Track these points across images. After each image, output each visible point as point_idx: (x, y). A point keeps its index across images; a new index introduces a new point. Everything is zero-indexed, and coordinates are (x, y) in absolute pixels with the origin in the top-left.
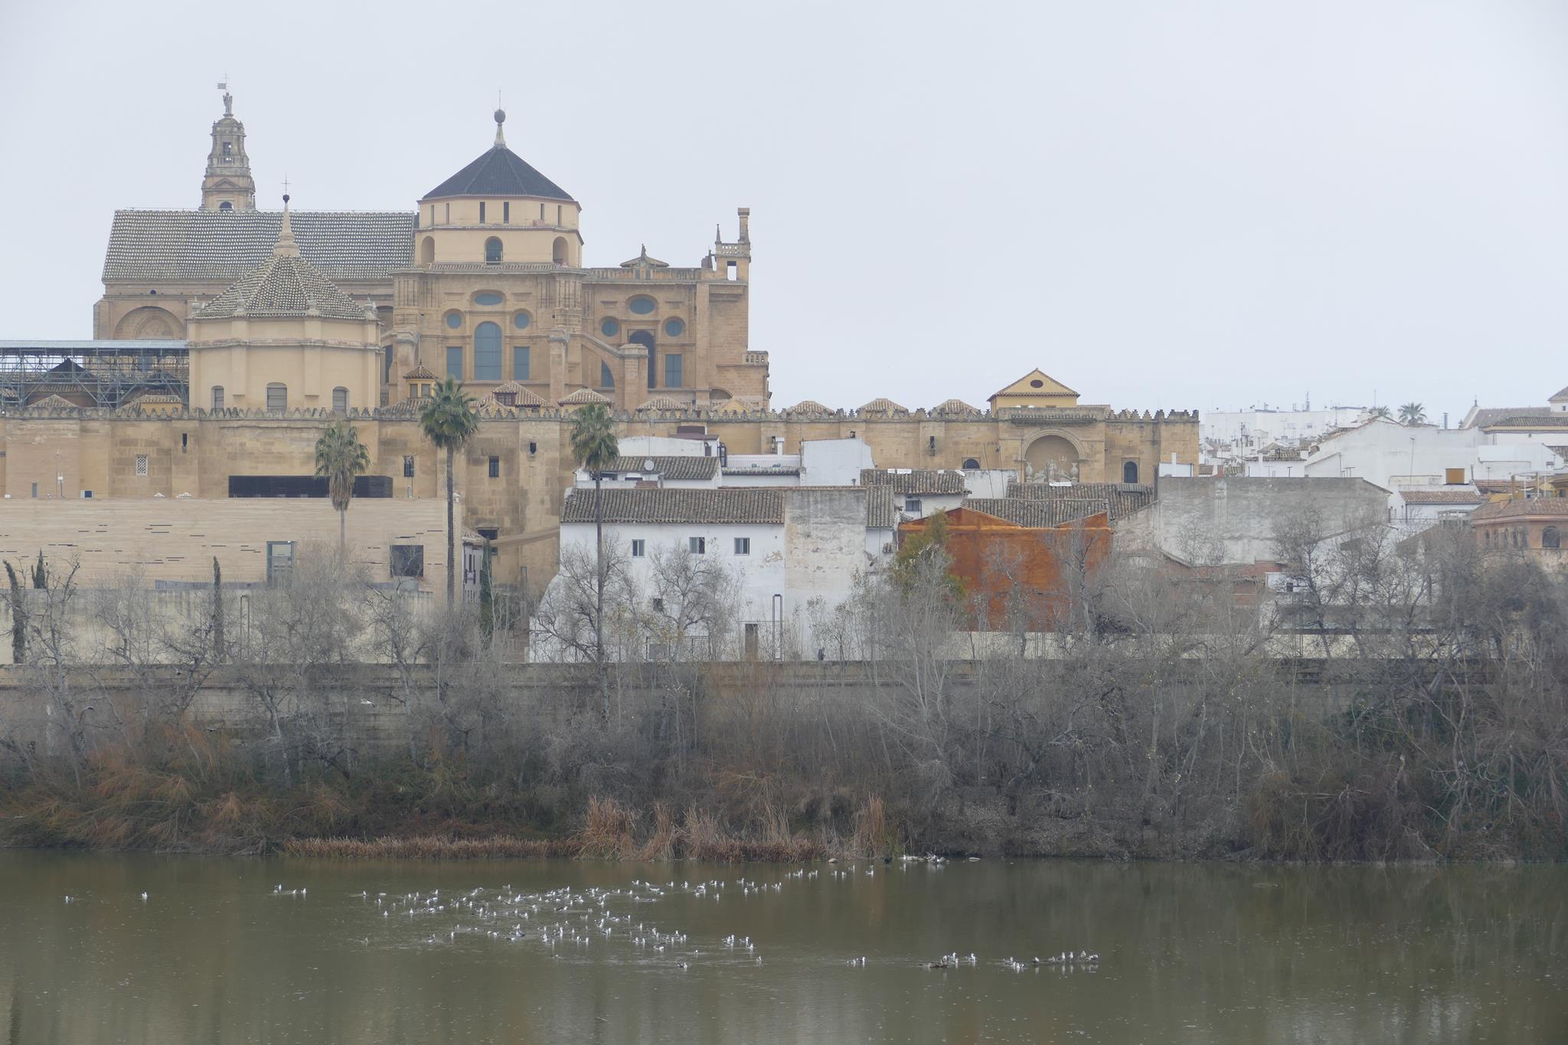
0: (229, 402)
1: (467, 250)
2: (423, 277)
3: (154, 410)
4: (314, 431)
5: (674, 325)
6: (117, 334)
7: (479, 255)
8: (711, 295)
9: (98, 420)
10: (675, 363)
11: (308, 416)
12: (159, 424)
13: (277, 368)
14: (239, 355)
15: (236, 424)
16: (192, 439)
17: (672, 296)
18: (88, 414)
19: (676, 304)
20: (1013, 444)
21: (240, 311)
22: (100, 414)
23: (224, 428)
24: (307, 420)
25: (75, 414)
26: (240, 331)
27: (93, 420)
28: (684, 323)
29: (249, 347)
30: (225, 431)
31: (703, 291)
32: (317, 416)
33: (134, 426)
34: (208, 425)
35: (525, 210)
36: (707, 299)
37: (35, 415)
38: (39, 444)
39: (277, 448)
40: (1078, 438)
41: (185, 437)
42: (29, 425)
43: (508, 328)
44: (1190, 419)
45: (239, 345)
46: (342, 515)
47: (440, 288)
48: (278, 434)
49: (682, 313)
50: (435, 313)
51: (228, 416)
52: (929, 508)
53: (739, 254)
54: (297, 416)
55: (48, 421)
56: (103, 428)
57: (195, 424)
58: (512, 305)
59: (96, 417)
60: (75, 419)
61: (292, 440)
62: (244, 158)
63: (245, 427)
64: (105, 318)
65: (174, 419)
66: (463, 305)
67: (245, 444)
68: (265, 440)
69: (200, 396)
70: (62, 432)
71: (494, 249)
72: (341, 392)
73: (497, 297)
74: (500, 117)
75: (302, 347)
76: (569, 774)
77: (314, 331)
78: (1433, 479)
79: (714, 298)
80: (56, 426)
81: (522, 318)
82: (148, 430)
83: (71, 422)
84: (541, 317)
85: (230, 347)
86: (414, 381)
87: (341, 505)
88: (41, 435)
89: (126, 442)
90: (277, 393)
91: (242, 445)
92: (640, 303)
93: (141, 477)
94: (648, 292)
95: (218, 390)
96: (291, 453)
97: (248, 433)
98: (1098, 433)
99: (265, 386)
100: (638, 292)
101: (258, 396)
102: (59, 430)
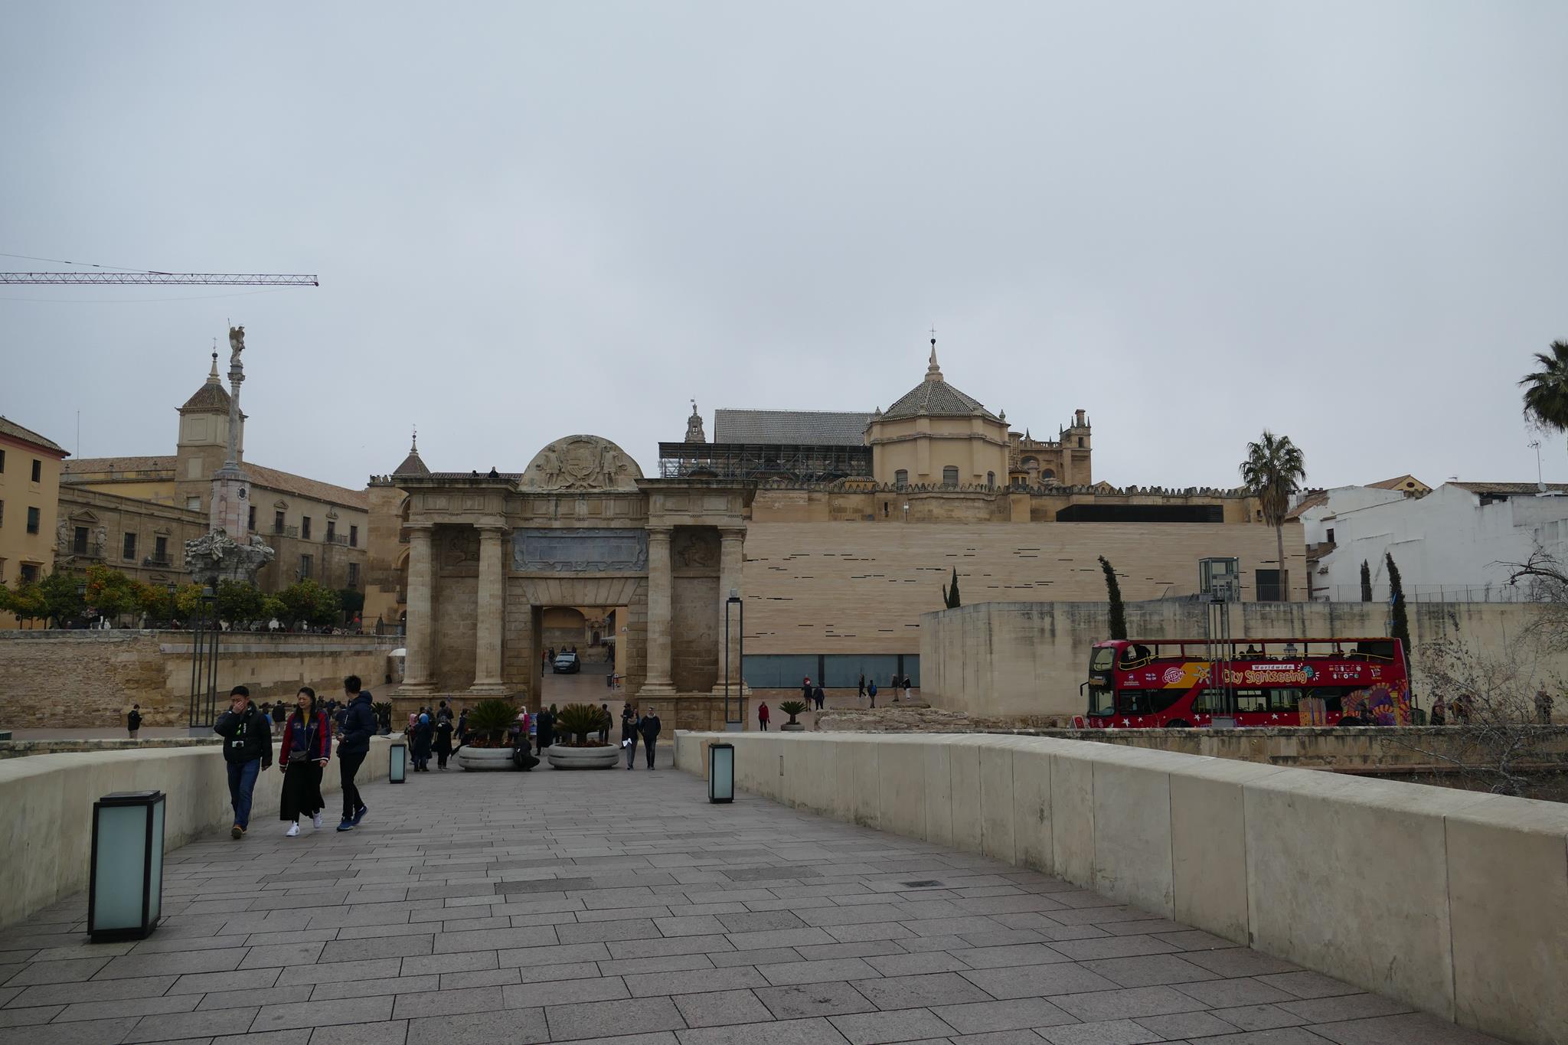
0: (912, 479)
3: (858, 486)
4: (982, 501)
8: (1072, 456)
9: (820, 491)
11: (979, 489)
12: (863, 497)
13: (952, 455)
14: (923, 445)
15: (924, 495)
16: (892, 507)
17: (1047, 457)
18: (812, 487)
19: (1049, 462)
21: (922, 412)
22: (822, 487)
23: (912, 499)
24: (979, 493)
25: (805, 486)
26: (924, 426)
27: (817, 491)
28: (1054, 473)
29: (931, 438)
30: (914, 501)
31: (1066, 454)
32: (983, 491)
33: (843, 497)
34: (900, 497)
36: (1070, 458)
37: (775, 486)
38: (778, 509)
39: (956, 514)
41: (886, 504)
42: (770, 494)
45: (926, 437)
46: (1279, 531)
48: (957, 503)
49: (1053, 467)
51: (917, 490)
53: (1080, 433)
54: (971, 489)
55: (785, 492)
56: (824, 498)
57: (894, 495)
59: (817, 488)
60: (805, 490)
61: (967, 508)
62: (703, 433)
63: (933, 497)
65: (878, 491)
67: (932, 510)
68: (947, 508)
69: (885, 477)
70: (796, 499)
72: (991, 475)
75: (970, 439)
79: (1073, 458)
80: (791, 495)
83: (802, 492)
85: (915, 439)
86: (1016, 475)
88: (780, 502)
89: (838, 510)
90: (951, 472)
91: (930, 511)
94: (1033, 455)
95: (901, 473)
96: (966, 518)
97: (934, 503)
99: (943, 468)
100: (1027, 455)
101: (938, 476)
102: (793, 498)
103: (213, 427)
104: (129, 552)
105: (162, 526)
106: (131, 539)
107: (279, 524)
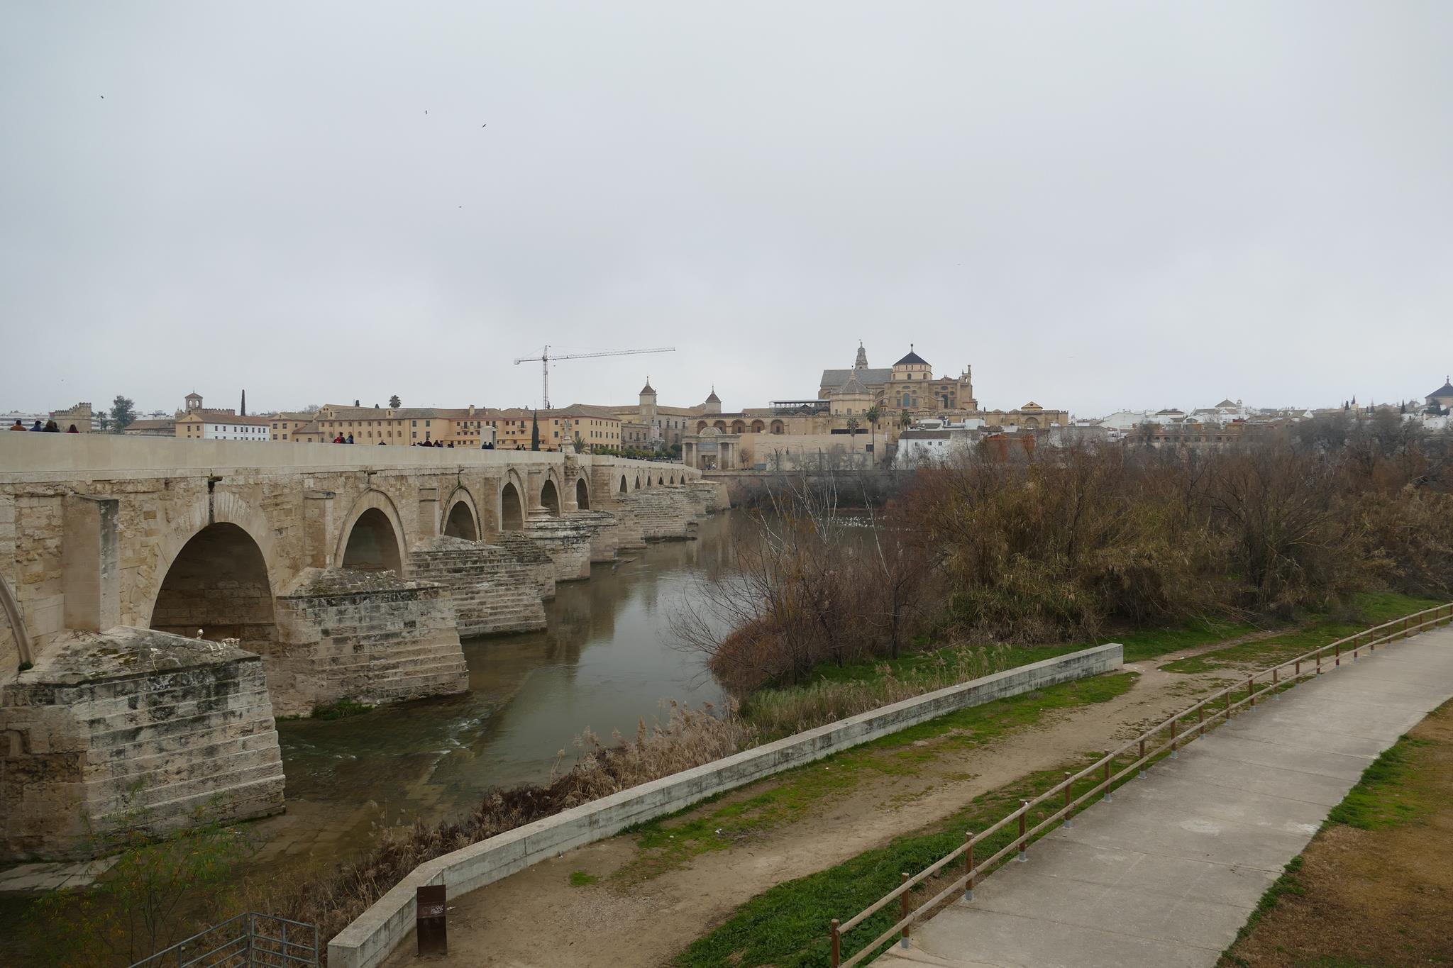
0: (838, 413)
1: (903, 377)
2: (891, 383)
3: (823, 415)
5: (952, 393)
6: (824, 398)
7: (906, 378)
10: (952, 401)
12: (823, 418)
13: (850, 405)
14: (840, 402)
15: (840, 417)
16: (830, 421)
17: (952, 386)
18: (807, 416)
19: (953, 388)
20: (1023, 419)
21: (841, 392)
22: (810, 416)
23: (837, 418)
26: (841, 397)
28: (955, 392)
29: (844, 400)
31: (959, 385)
32: (851, 415)
33: (818, 419)
34: (834, 418)
35: (917, 367)
40: (1037, 417)
42: (794, 419)
43: (910, 393)
44: (1066, 413)
45: (842, 400)
46: (853, 438)
47: (895, 386)
49: (954, 390)
50: (894, 391)
52: (994, 434)
53: (968, 375)
55: (798, 418)
56: (810, 419)
57: (831, 418)
58: (912, 389)
62: (865, 356)
64: (821, 394)
65: (826, 417)
66: (900, 389)
69: (833, 412)
70: (801, 420)
71: (909, 376)
73: (908, 387)
74: (912, 345)
75: (855, 400)
76: (884, 494)
77: (857, 397)
78: (1129, 426)
79: (961, 386)
81: (914, 392)
82: (821, 419)
83: (803, 418)
84: (918, 391)
85: (840, 400)
87: (853, 435)
88: (798, 421)
89: (816, 422)
92: (945, 388)
93: (819, 430)
94: (946, 385)
95: (836, 410)
98: (1043, 417)
99: (845, 409)
100: (943, 385)
101: (845, 412)
103: (649, 399)
104: (631, 438)
105: (637, 430)
106: (631, 434)
107: (668, 425)
